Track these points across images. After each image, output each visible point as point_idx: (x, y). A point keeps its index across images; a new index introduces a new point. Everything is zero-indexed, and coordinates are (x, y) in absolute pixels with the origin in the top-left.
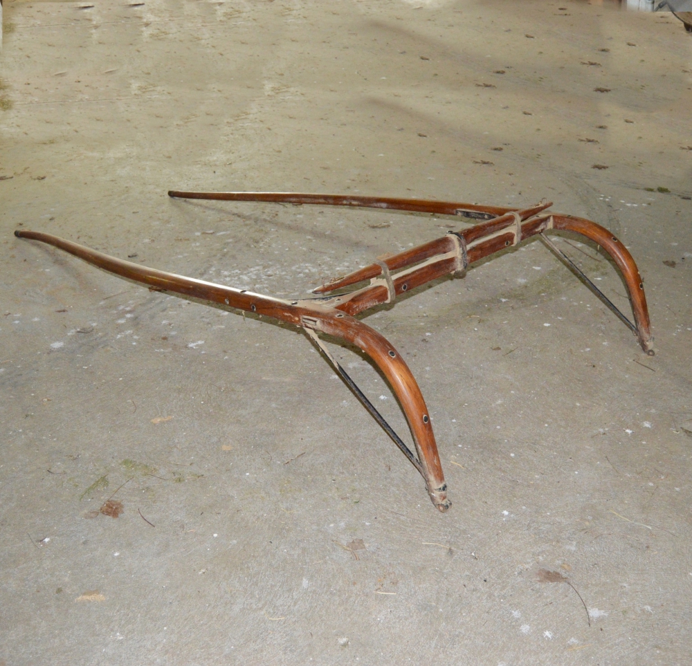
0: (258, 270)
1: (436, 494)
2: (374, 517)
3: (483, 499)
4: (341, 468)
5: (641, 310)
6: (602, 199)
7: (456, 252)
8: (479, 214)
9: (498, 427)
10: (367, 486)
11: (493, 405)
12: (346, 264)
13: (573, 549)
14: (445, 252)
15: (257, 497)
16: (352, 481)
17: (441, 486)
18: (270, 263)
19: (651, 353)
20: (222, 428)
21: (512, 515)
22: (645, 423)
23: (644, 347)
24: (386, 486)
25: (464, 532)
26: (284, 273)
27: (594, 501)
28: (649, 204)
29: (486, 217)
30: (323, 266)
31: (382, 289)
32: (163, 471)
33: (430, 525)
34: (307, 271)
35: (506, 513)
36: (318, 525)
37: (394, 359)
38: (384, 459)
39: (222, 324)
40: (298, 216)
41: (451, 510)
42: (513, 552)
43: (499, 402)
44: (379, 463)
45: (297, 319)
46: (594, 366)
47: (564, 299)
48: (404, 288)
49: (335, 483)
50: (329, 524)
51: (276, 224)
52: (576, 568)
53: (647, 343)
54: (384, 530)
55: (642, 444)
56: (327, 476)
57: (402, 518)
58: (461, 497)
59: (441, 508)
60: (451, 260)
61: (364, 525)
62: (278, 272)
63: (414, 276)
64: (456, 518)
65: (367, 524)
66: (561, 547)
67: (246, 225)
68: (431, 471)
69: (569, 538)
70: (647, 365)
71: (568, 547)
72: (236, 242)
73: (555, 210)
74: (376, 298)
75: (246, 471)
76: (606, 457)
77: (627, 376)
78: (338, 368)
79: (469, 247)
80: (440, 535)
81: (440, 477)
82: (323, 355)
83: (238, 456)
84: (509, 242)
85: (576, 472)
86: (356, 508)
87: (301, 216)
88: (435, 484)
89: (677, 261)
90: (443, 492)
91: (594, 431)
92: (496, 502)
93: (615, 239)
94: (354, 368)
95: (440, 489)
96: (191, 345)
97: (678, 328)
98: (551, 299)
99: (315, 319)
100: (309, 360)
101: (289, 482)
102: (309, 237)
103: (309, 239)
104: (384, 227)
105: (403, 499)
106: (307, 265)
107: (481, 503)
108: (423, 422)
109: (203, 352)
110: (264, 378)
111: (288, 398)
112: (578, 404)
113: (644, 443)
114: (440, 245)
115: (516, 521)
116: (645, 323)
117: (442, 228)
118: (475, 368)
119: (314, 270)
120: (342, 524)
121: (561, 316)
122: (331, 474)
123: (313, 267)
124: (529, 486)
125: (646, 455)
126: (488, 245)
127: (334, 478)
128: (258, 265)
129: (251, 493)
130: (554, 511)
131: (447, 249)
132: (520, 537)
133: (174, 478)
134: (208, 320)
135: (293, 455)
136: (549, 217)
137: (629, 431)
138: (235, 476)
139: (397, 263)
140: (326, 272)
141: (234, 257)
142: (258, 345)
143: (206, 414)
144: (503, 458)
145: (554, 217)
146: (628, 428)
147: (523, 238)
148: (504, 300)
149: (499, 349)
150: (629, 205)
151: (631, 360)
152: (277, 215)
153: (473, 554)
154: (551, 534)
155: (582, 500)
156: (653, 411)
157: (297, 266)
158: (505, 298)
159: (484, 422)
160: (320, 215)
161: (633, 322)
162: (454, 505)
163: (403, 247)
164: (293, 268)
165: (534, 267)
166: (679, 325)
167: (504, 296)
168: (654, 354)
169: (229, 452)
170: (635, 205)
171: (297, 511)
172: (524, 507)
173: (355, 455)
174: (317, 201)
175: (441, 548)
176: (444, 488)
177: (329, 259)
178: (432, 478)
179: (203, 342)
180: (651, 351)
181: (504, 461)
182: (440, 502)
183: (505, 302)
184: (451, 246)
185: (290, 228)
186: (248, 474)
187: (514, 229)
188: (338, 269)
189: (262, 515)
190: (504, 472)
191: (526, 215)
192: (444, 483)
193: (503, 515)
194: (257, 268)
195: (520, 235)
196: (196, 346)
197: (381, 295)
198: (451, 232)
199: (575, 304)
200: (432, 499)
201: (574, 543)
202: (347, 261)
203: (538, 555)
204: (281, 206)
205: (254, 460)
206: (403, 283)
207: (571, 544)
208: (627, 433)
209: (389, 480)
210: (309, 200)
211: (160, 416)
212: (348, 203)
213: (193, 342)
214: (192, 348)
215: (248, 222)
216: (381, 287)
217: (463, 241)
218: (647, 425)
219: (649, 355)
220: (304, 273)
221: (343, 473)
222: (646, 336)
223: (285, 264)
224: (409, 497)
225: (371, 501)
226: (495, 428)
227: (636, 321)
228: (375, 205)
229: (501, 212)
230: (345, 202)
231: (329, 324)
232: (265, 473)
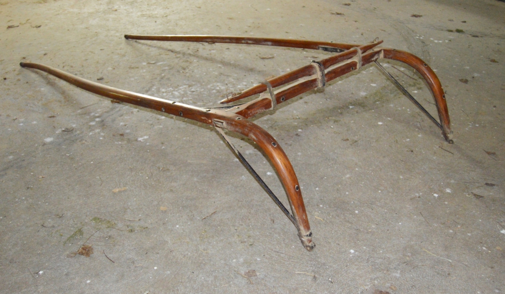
0: (185, 88)
1: (305, 239)
2: (263, 255)
3: (337, 242)
4: (241, 222)
5: (444, 112)
6: (417, 37)
7: (317, 75)
8: (334, 49)
9: (347, 193)
10: (258, 233)
11: (344, 178)
12: (245, 83)
13: (398, 275)
14: (310, 75)
15: (184, 242)
16: (248, 231)
17: (308, 233)
18: (193, 83)
19: (451, 142)
20: (161, 195)
21: (357, 253)
22: (447, 189)
23: (446, 138)
24: (271, 233)
25: (324, 264)
26: (202, 90)
27: (412, 243)
28: (450, 41)
29: (338, 50)
30: (229, 85)
31: (267, 101)
32: (120, 225)
33: (301, 260)
34: (218, 88)
35: (352, 251)
36: (225, 260)
37: (275, 148)
38: (270, 215)
39: (160, 125)
40: (212, 51)
41: (315, 250)
42: (357, 278)
43: (348, 176)
44: (266, 218)
45: (210, 121)
46: (412, 151)
47: (392, 105)
48: (283, 100)
49: (236, 232)
50: (232, 260)
51: (197, 57)
52: (400, 289)
53: (449, 135)
54: (270, 263)
55: (445, 204)
56: (231, 227)
57: (282, 255)
58: (322, 240)
59: (308, 248)
60: (315, 81)
61: (256, 260)
62: (198, 89)
63: (288, 91)
64: (318, 255)
65: (258, 259)
66: (389, 274)
67: (177, 58)
68: (301, 223)
69: (395, 268)
70: (449, 150)
71: (394, 274)
72: (170, 69)
73: (385, 46)
74: (263, 106)
75: (177, 224)
76: (420, 213)
77: (434, 158)
78: (238, 154)
79: (326, 71)
80: (307, 266)
81: (307, 227)
82: (228, 145)
83: (171, 214)
84: (354, 68)
85: (400, 223)
86: (251, 249)
87: (214, 51)
88: (304, 232)
89: (469, 79)
90: (310, 238)
91: (412, 195)
92: (346, 244)
93: (426, 65)
94: (250, 154)
95: (307, 235)
96: (140, 139)
97: (469, 125)
98: (383, 106)
99: (222, 121)
100: (219, 148)
101: (205, 231)
102: (220, 65)
103: (220, 67)
104: (270, 58)
105: (282, 242)
106: (218, 84)
107: (336, 245)
108: (295, 190)
109: (148, 144)
110: (189, 161)
111: (205, 174)
112: (401, 177)
113: (446, 203)
114: (306, 70)
115: (359, 257)
116: (446, 122)
117: (309, 58)
118: (332, 153)
119: (223, 88)
120: (241, 260)
121: (390, 117)
122: (234, 226)
123: (223, 86)
124: (368, 233)
125: (448, 212)
126: (339, 70)
127: (236, 228)
128: (185, 85)
129: (179, 239)
130: (385, 250)
131: (311, 73)
132: (362, 268)
133: (128, 229)
134: (151, 122)
135: (208, 213)
136: (380, 51)
137: (436, 195)
138: (169, 227)
139: (277, 83)
140: (231, 89)
141: (168, 79)
142: (185, 138)
143: (150, 185)
144: (351, 214)
145: (384, 50)
146: (435, 193)
147: (363, 65)
148: (351, 107)
149: (348, 140)
150: (436, 41)
151: (437, 147)
152: (198, 50)
153: (330, 280)
154: (383, 265)
155: (404, 242)
156: (452, 181)
157: (212, 85)
158: (351, 106)
159: (338, 190)
160: (227, 50)
161: (439, 121)
162: (317, 246)
163: (283, 72)
164: (209, 86)
165: (372, 84)
166: (470, 123)
167: (351, 104)
168: (453, 143)
169: (165, 211)
170: (440, 41)
171: (211, 251)
172: (364, 247)
173: (250, 213)
174: (224, 41)
175: (308, 276)
176: (310, 235)
177: (233, 80)
178: (302, 228)
179: (148, 137)
180: (452, 140)
181: (351, 216)
182: (307, 244)
183: (352, 108)
184: (314, 71)
185: (206, 59)
186: (178, 226)
187: (356, 59)
188: (239, 87)
189: (187, 254)
190: (351, 223)
191: (365, 49)
192: (310, 231)
193: (350, 253)
194: (185, 86)
195: (361, 63)
196: (143, 140)
197: (266, 105)
198: (314, 62)
199: (399, 109)
200: (302, 242)
201: (399, 271)
202: (245, 82)
203: (374, 280)
204: (201, 45)
205: (182, 216)
206: (282, 96)
207: (397, 272)
208: (435, 197)
209: (273, 230)
210: (219, 40)
211: (118, 188)
212: (246, 42)
213: (141, 137)
214: (140, 141)
215: (178, 56)
216: (266, 99)
217: (322, 67)
218: (448, 191)
219: (449, 143)
220: (217, 90)
221: (242, 225)
222: (448, 130)
223: (203, 84)
224: (287, 241)
225: (261, 244)
226: (345, 194)
227: (441, 120)
228: (264, 43)
229: (348, 47)
230: (243, 42)
231: (232, 124)
232: (189, 225)
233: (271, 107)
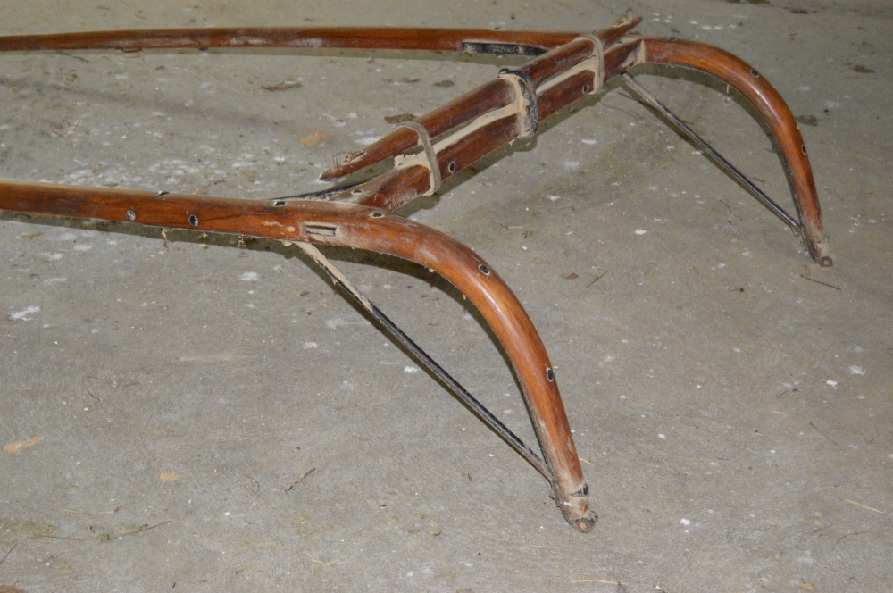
0: (86, 177)
1: (573, 503)
2: (475, 554)
3: (642, 506)
4: (387, 486)
5: (806, 190)
6: (657, 20)
7: (518, 104)
9: (623, 397)
10: (442, 508)
11: (601, 364)
12: (249, 156)
13: (809, 560)
14: (503, 105)
15: (261, 548)
16: (415, 504)
17: (581, 487)
18: (103, 163)
19: (826, 262)
20: (145, 446)
21: (697, 525)
22: (852, 368)
23: (814, 253)
24: (474, 504)
25: (631, 557)
26: (137, 179)
27: (816, 489)
28: (741, 24)
30: (207, 163)
31: (420, 172)
32: (68, 529)
33: (573, 554)
34: (179, 172)
35: (685, 522)
36: (387, 576)
37: (489, 278)
38: (454, 463)
39: (58, 275)
40: (118, 77)
41: (598, 527)
42: (720, 577)
43: (609, 358)
44: (448, 471)
46: (742, 290)
47: (654, 188)
48: (452, 169)
49: (387, 510)
50: (404, 574)
51: (83, 93)
52: (823, 588)
53: (820, 246)
54: (501, 570)
55: (858, 400)
56: (369, 501)
57: (521, 548)
58: (605, 507)
59: (583, 526)
60: (511, 120)
61: (463, 567)
62: (124, 178)
63: (462, 147)
64: (609, 539)
65: (468, 565)
66: (789, 561)
67: (23, 98)
68: (564, 462)
69: (797, 547)
70: (825, 281)
71: (800, 560)
72: (17, 129)
74: (413, 186)
75: (222, 509)
76: (811, 424)
77: (799, 301)
78: (371, 309)
79: (540, 90)
80: (593, 566)
81: (577, 471)
82: (340, 289)
83: (196, 487)
84: (588, 87)
85: (773, 451)
86: (439, 544)
87: (123, 77)
88: (570, 485)
89: (818, 115)
90: (584, 498)
91: (778, 388)
92: (664, 508)
93: (755, 73)
95: (580, 492)
96: (16, 316)
97: (854, 222)
98: (632, 191)
99: (330, 225)
100: (252, 321)
101: (307, 517)
102: (157, 113)
103: (159, 117)
104: (291, 87)
105: (511, 521)
106: (175, 162)
107: (641, 513)
108: (546, 380)
109: (46, 326)
110: (183, 359)
111: (242, 386)
112: (737, 350)
113: (861, 397)
115: (706, 532)
116: (813, 212)
117: (396, 83)
118: (547, 310)
119: (192, 170)
120: (427, 571)
121: (658, 216)
122: (374, 497)
123: (190, 165)
124: (706, 479)
125: (871, 416)
127: (382, 502)
128: (81, 168)
129: (247, 543)
130: (760, 511)
131: (505, 100)
132: (721, 554)
133: (95, 535)
134: (28, 270)
135: (294, 475)
136: (638, 43)
137: (831, 383)
138: (207, 519)
140: (217, 172)
141: (25, 156)
142: (145, 304)
143: (103, 427)
144: (649, 442)
145: (648, 41)
146: (829, 377)
147: (606, 79)
148: (553, 198)
149: (574, 276)
150: (707, 28)
151: (797, 277)
152: (75, 76)
153: (658, 587)
154: (767, 544)
155: (796, 490)
156: (859, 349)
157: (158, 165)
158: (554, 194)
159: (596, 392)
160: (160, 72)
161: (792, 212)
162: (600, 521)
164: (152, 169)
165: (584, 141)
166: (856, 216)
168: (831, 263)
169: (177, 484)
170: (718, 28)
171: (341, 560)
172: (711, 511)
173: (401, 464)
174: (175, 42)
175: (604, 585)
176: (586, 491)
177: (212, 150)
178: (565, 475)
179: (37, 309)
180: (827, 258)
181: (652, 446)
182: (580, 514)
183: (556, 201)
184: (511, 95)
185: (111, 98)
186: (227, 514)
187: (592, 64)
188: (237, 165)
189: (284, 575)
190: (658, 462)
192: (583, 483)
193: (682, 526)
194: (82, 173)
195: (603, 74)
196: (25, 316)
197: (420, 182)
198: (508, 71)
199: (675, 195)
200: (565, 512)
201: (808, 552)
202: (248, 152)
203: (760, 576)
205: (228, 490)
206: (449, 160)
207: (806, 556)
208: (829, 386)
209: (476, 496)
210: (158, 42)
211: (16, 440)
212: (241, 42)
213: (18, 309)
214: (20, 320)
215: (24, 92)
216: (418, 167)
217: (529, 84)
218: (856, 370)
219: (823, 265)
220: (177, 177)
221: (394, 493)
222: (816, 233)
223: (133, 163)
224: (521, 517)
225: (460, 530)
226: (619, 399)
227: (799, 211)
228: (298, 42)
229: (553, 40)
230: (234, 41)
232: (257, 508)
233: (429, 187)
